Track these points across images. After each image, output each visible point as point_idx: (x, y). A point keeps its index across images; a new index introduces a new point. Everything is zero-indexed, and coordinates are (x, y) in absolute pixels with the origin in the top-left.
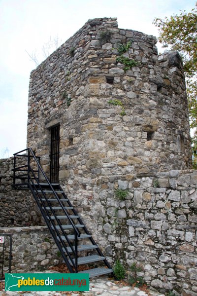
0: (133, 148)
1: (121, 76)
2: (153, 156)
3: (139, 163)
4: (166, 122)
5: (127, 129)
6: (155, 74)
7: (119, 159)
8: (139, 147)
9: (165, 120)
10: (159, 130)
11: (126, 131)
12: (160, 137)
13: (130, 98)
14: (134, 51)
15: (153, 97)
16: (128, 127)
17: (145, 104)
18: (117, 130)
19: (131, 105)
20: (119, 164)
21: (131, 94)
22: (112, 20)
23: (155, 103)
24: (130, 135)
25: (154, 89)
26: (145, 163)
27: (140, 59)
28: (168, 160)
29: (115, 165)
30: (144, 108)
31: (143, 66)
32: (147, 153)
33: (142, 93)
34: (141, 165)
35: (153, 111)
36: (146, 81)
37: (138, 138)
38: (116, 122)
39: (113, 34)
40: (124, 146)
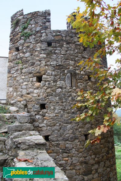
0: (27, 89)
1: (23, 45)
2: (40, 93)
3: (29, 98)
4: (54, 67)
5: (23, 77)
6: (47, 35)
7: (18, 97)
8: (30, 88)
9: (52, 66)
10: (46, 74)
11: (23, 79)
12: (47, 78)
13: (27, 57)
14: (31, 25)
15: (43, 52)
16: (24, 76)
17: (36, 58)
18: (18, 79)
19: (27, 62)
20: (19, 100)
21: (27, 54)
22: (20, 12)
23: (45, 56)
24: (25, 81)
25: (44, 46)
26: (34, 98)
27: (35, 29)
28: (54, 93)
29: (16, 101)
30: (35, 61)
31: (37, 33)
32: (36, 91)
33: (34, 51)
34: (31, 100)
35: (42, 62)
36: (39, 43)
37: (30, 82)
38: (18, 75)
39: (20, 20)
40: (22, 88)
